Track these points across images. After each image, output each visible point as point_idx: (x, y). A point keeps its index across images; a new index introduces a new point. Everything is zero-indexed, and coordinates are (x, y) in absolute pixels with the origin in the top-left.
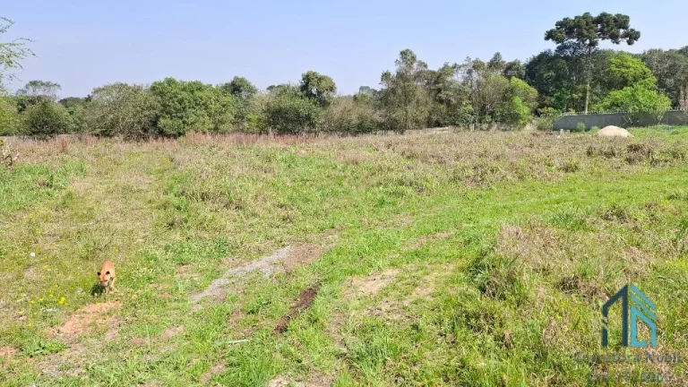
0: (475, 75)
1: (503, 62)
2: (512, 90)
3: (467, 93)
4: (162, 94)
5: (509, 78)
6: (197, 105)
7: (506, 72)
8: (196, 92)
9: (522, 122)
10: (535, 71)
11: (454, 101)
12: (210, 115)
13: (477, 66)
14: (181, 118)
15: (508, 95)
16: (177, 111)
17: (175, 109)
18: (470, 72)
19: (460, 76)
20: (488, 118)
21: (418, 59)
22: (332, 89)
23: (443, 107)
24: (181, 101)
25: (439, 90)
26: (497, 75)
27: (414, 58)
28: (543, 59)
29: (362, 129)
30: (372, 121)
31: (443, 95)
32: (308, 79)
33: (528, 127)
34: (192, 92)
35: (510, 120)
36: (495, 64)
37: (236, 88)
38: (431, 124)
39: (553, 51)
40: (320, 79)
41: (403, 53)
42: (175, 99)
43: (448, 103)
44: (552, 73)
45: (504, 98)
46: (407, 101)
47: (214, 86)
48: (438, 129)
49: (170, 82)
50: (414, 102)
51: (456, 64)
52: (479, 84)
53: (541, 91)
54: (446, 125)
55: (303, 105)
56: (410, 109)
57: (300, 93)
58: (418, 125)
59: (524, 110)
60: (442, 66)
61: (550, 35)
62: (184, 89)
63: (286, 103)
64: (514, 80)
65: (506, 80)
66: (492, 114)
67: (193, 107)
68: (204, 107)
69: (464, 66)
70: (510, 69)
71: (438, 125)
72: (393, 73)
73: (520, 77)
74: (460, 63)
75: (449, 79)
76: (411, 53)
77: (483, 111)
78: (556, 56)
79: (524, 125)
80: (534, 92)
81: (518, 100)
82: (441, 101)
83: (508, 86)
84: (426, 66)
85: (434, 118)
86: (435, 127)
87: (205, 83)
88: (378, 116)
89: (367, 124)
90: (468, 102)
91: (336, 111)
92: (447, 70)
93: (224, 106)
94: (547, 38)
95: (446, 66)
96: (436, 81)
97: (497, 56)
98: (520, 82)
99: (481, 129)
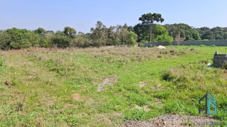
0: (120, 30)
1: (127, 26)
2: (130, 35)
3: (118, 35)
4: (11, 33)
5: (129, 31)
7: (128, 29)
8: (25, 33)
10: (136, 29)
11: (114, 38)
12: (30, 41)
13: (120, 27)
14: (19, 42)
15: (129, 36)
16: (18, 39)
18: (118, 29)
19: (115, 30)
20: (124, 43)
21: (103, 24)
22: (75, 33)
23: (111, 39)
24: (19, 36)
25: (109, 34)
26: (126, 30)
27: (102, 24)
28: (138, 25)
29: (85, 46)
30: (89, 44)
31: (111, 36)
32: (66, 30)
33: (135, 46)
34: (23, 33)
35: (130, 43)
36: (125, 26)
37: (39, 31)
38: (107, 45)
40: (71, 29)
41: (98, 22)
42: (17, 35)
43: (112, 38)
44: (141, 30)
46: (100, 37)
47: (31, 31)
49: (14, 29)
50: (102, 38)
52: (121, 33)
53: (138, 35)
54: (112, 45)
55: (65, 38)
56: (101, 40)
57: (64, 34)
58: (103, 44)
59: (134, 41)
60: (110, 27)
61: (140, 19)
62: (20, 32)
63: (59, 37)
64: (131, 31)
65: (128, 32)
66: (125, 42)
67: (24, 38)
68: (28, 38)
69: (116, 27)
70: (129, 29)
71: (110, 45)
72: (95, 28)
73: (132, 31)
74: (115, 26)
75: (112, 31)
76: (101, 22)
77: (122, 41)
78: (142, 25)
79: (134, 45)
81: (132, 38)
82: (110, 38)
83: (129, 33)
84: (105, 27)
85: (108, 43)
86: (109, 45)
87: (28, 30)
88: (91, 42)
89: (87, 45)
90: (118, 38)
91: (76, 40)
92: (111, 28)
93: (35, 38)
94: (139, 20)
96: (109, 31)
97: (126, 24)
98: (133, 32)
99: (122, 46)
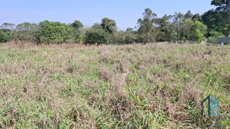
0: (178, 20)
1: (192, 15)
2: (195, 26)
3: (174, 27)
4: (42, 26)
6: (57, 31)
7: (193, 19)
9: (200, 40)
10: (206, 18)
11: (168, 30)
12: (62, 35)
13: (180, 16)
14: (49, 36)
15: (193, 28)
17: (47, 33)
18: (176, 19)
19: (172, 20)
20: (184, 38)
22: (114, 25)
23: (163, 33)
24: (49, 30)
25: (162, 26)
26: (189, 20)
27: (151, 12)
28: (210, 13)
29: (127, 42)
30: (132, 39)
31: (164, 28)
32: (104, 21)
33: (203, 42)
34: (55, 26)
35: (194, 39)
36: (188, 15)
37: (76, 25)
39: (215, 9)
40: (109, 21)
41: (146, 10)
42: (47, 29)
43: (166, 31)
44: (214, 19)
45: (192, 30)
46: (148, 30)
47: (66, 24)
48: (161, 42)
49: (46, 22)
50: (151, 31)
51: (170, 16)
52: (180, 24)
53: (209, 27)
54: (165, 41)
56: (149, 34)
57: (100, 27)
59: (201, 35)
62: (52, 25)
64: (197, 22)
65: (193, 22)
66: (186, 36)
67: (55, 32)
68: (60, 32)
69: (174, 16)
70: (194, 17)
72: (143, 19)
73: (199, 20)
74: (172, 15)
75: (167, 21)
76: (149, 10)
77: (182, 35)
78: (216, 12)
79: (201, 41)
80: (205, 27)
81: (198, 30)
82: (163, 31)
83: (193, 24)
84: (156, 15)
85: (160, 38)
86: (160, 41)
88: (134, 37)
89: (130, 40)
90: (175, 31)
92: (165, 18)
93: (68, 32)
94: (212, 4)
95: (165, 15)
96: (162, 21)
97: (189, 11)
98: (199, 22)
99: (181, 43)
